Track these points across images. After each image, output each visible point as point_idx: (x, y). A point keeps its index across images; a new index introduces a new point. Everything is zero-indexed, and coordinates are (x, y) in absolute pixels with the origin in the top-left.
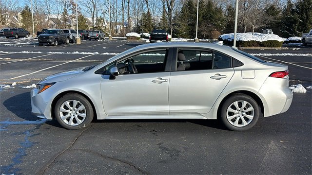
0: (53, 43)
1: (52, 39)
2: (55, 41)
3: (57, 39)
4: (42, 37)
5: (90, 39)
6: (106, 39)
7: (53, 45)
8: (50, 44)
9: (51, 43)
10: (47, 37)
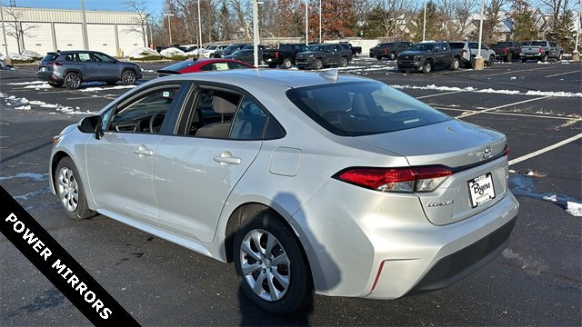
0: (421, 68)
1: (419, 59)
2: (425, 64)
3: (429, 60)
4: (403, 57)
5: (525, 59)
6: (564, 58)
7: (421, 72)
8: (415, 70)
9: (416, 67)
10: (411, 57)
